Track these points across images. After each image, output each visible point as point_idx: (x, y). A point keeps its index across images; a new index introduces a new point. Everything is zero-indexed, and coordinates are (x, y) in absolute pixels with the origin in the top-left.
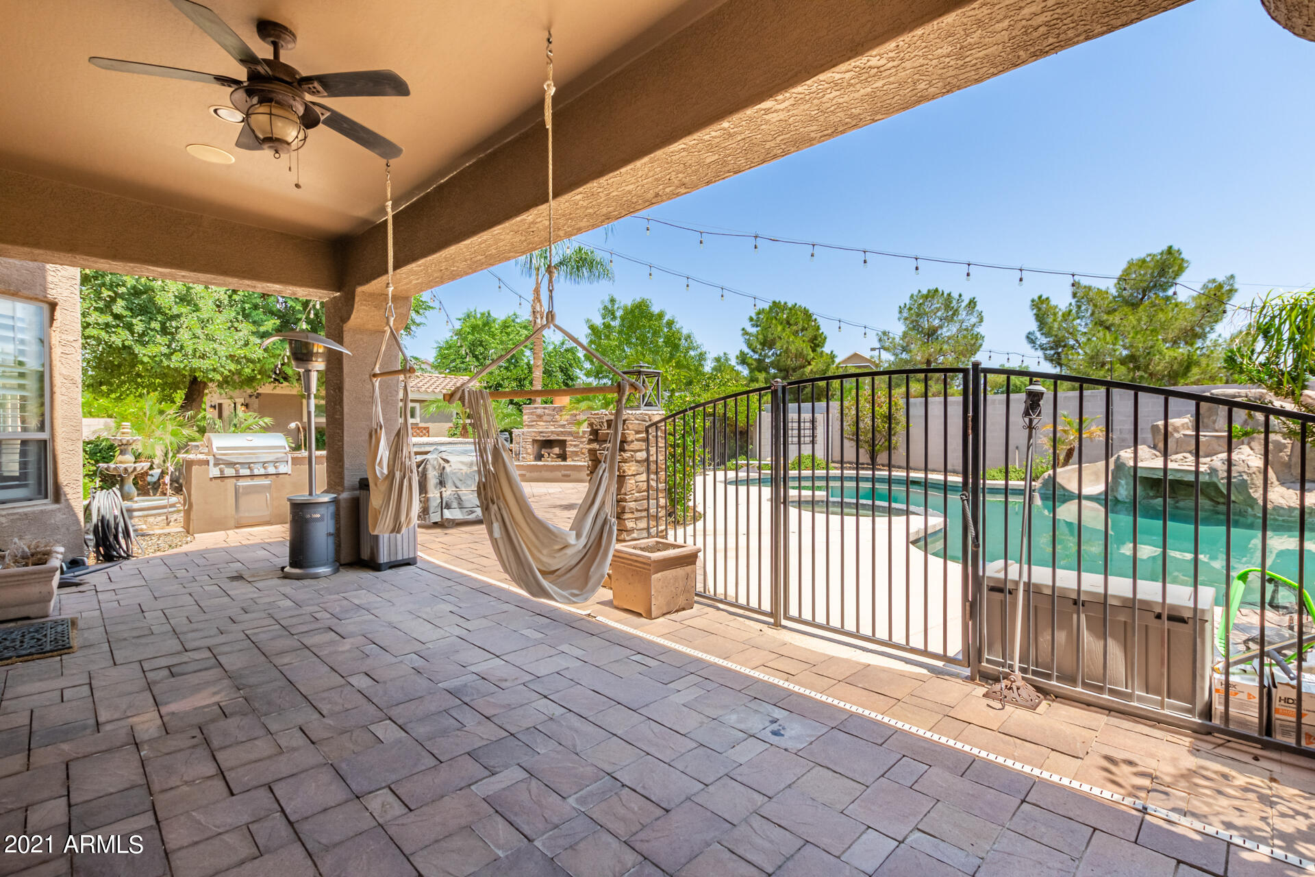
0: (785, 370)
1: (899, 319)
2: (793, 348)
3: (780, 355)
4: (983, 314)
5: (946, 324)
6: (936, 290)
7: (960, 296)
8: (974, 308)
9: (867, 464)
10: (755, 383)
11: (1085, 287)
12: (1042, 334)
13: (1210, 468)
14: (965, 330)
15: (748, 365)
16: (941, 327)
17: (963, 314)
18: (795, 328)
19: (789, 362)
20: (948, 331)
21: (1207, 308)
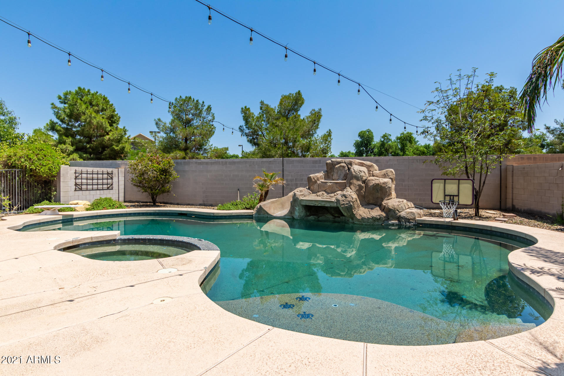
0: (88, 137)
1: (169, 112)
2: (95, 122)
3: (84, 126)
4: (214, 115)
5: (196, 118)
6: (190, 98)
7: (203, 103)
8: (210, 111)
9: (150, 202)
10: (63, 145)
11: (266, 105)
12: (246, 127)
13: (337, 199)
14: (205, 123)
15: (57, 131)
16: (193, 120)
17: (204, 114)
18: (96, 108)
19: (91, 132)
20: (196, 122)
21: (314, 122)
